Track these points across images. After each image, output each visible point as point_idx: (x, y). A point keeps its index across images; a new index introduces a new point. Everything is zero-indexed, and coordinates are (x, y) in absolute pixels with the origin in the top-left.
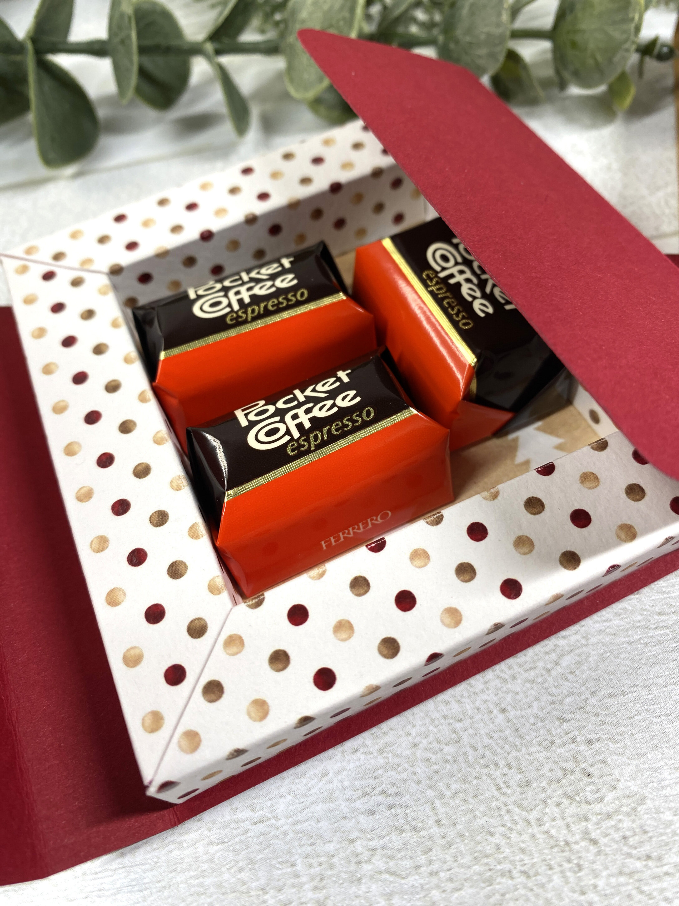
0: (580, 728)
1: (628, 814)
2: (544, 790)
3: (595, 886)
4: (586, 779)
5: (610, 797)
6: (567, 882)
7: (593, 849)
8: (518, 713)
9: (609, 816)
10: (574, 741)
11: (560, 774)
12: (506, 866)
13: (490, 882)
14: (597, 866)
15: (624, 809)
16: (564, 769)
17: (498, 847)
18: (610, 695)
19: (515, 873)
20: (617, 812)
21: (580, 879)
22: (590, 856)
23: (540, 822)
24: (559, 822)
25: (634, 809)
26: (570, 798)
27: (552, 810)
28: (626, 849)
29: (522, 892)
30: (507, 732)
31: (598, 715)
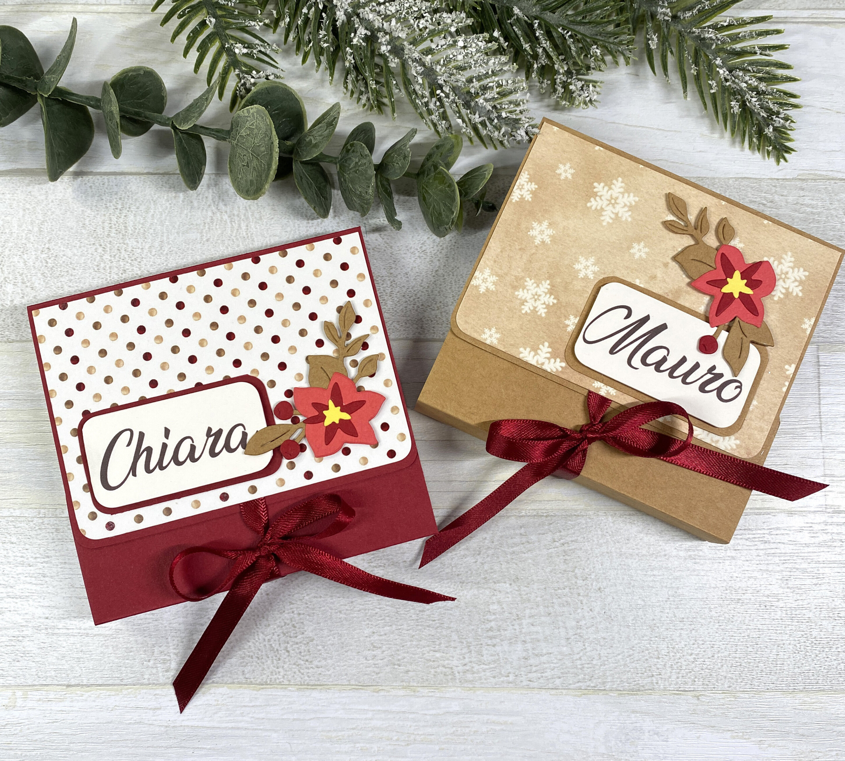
0: (297, 608)
1: (305, 644)
2: (274, 629)
3: (283, 667)
4: (293, 628)
5: (300, 636)
6: (273, 663)
7: (287, 654)
8: (273, 597)
9: (297, 643)
10: (293, 612)
11: (283, 624)
12: (251, 654)
13: (243, 658)
14: (287, 660)
15: (304, 642)
16: (285, 623)
17: (250, 646)
18: (315, 597)
19: (254, 657)
20: (300, 643)
21: (278, 663)
22: (285, 656)
23: (269, 640)
24: (277, 642)
25: (308, 643)
26: (284, 634)
27: (275, 637)
28: (300, 656)
29: (255, 663)
30: (267, 604)
31: (307, 604)
